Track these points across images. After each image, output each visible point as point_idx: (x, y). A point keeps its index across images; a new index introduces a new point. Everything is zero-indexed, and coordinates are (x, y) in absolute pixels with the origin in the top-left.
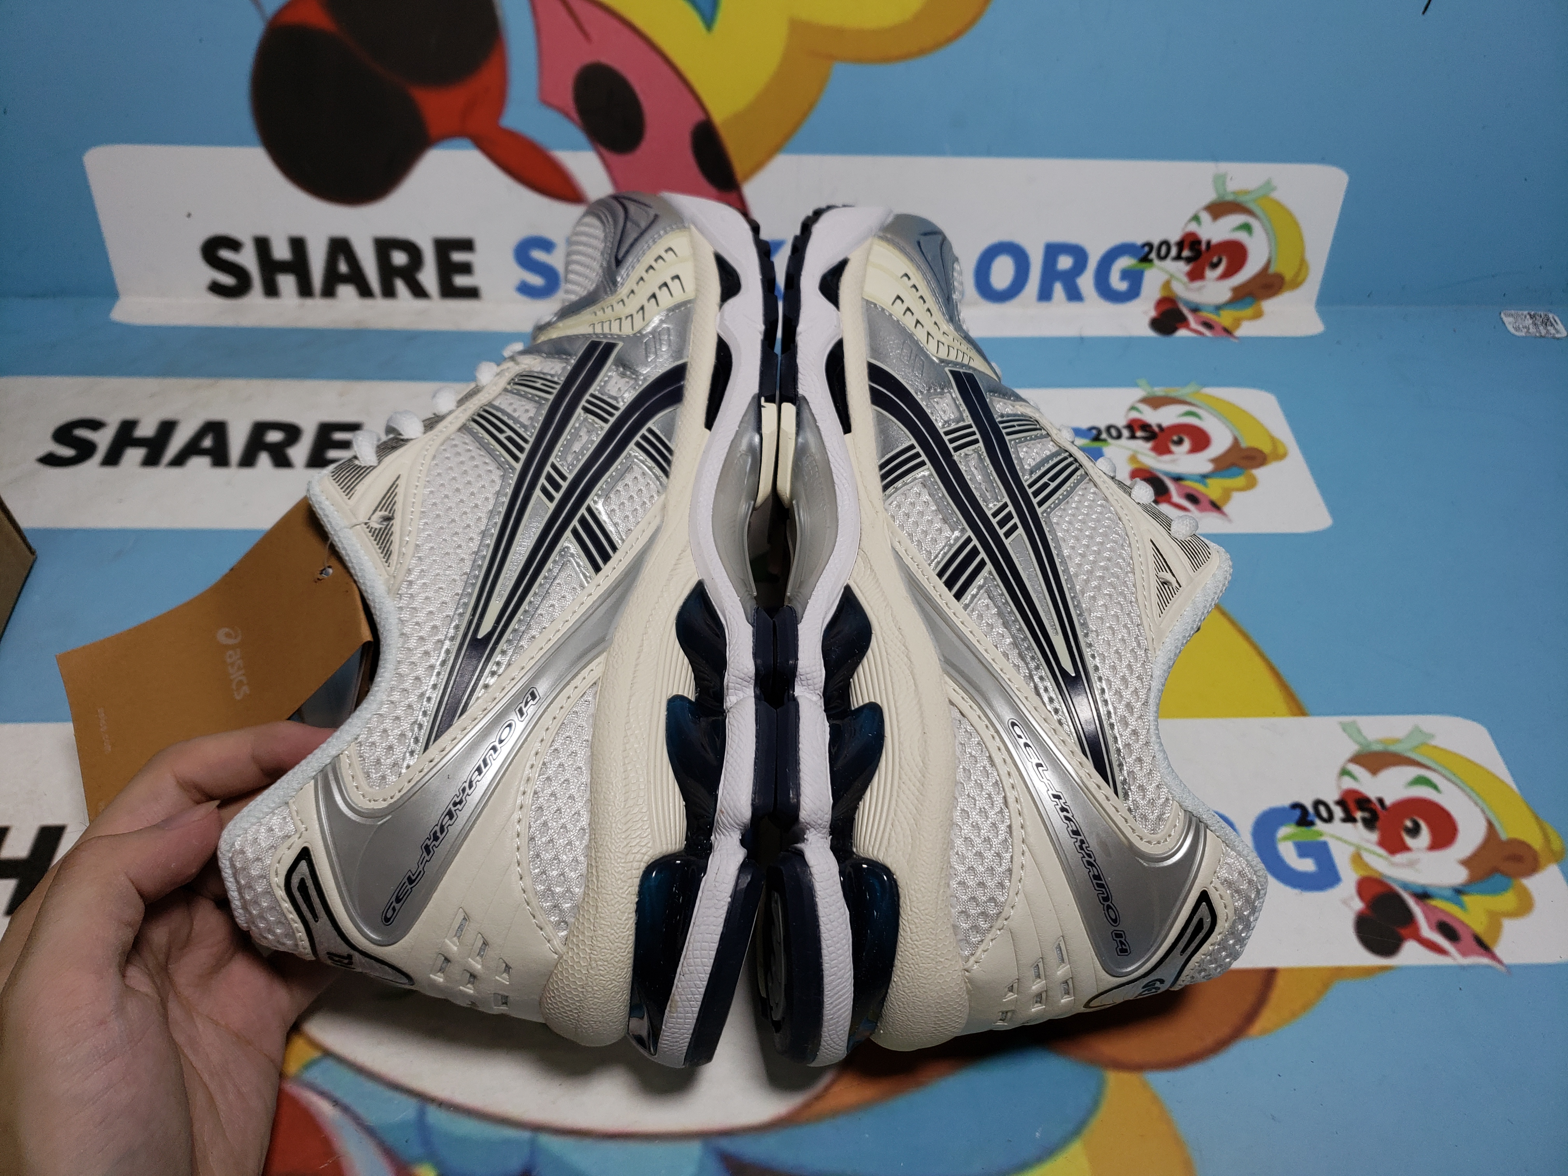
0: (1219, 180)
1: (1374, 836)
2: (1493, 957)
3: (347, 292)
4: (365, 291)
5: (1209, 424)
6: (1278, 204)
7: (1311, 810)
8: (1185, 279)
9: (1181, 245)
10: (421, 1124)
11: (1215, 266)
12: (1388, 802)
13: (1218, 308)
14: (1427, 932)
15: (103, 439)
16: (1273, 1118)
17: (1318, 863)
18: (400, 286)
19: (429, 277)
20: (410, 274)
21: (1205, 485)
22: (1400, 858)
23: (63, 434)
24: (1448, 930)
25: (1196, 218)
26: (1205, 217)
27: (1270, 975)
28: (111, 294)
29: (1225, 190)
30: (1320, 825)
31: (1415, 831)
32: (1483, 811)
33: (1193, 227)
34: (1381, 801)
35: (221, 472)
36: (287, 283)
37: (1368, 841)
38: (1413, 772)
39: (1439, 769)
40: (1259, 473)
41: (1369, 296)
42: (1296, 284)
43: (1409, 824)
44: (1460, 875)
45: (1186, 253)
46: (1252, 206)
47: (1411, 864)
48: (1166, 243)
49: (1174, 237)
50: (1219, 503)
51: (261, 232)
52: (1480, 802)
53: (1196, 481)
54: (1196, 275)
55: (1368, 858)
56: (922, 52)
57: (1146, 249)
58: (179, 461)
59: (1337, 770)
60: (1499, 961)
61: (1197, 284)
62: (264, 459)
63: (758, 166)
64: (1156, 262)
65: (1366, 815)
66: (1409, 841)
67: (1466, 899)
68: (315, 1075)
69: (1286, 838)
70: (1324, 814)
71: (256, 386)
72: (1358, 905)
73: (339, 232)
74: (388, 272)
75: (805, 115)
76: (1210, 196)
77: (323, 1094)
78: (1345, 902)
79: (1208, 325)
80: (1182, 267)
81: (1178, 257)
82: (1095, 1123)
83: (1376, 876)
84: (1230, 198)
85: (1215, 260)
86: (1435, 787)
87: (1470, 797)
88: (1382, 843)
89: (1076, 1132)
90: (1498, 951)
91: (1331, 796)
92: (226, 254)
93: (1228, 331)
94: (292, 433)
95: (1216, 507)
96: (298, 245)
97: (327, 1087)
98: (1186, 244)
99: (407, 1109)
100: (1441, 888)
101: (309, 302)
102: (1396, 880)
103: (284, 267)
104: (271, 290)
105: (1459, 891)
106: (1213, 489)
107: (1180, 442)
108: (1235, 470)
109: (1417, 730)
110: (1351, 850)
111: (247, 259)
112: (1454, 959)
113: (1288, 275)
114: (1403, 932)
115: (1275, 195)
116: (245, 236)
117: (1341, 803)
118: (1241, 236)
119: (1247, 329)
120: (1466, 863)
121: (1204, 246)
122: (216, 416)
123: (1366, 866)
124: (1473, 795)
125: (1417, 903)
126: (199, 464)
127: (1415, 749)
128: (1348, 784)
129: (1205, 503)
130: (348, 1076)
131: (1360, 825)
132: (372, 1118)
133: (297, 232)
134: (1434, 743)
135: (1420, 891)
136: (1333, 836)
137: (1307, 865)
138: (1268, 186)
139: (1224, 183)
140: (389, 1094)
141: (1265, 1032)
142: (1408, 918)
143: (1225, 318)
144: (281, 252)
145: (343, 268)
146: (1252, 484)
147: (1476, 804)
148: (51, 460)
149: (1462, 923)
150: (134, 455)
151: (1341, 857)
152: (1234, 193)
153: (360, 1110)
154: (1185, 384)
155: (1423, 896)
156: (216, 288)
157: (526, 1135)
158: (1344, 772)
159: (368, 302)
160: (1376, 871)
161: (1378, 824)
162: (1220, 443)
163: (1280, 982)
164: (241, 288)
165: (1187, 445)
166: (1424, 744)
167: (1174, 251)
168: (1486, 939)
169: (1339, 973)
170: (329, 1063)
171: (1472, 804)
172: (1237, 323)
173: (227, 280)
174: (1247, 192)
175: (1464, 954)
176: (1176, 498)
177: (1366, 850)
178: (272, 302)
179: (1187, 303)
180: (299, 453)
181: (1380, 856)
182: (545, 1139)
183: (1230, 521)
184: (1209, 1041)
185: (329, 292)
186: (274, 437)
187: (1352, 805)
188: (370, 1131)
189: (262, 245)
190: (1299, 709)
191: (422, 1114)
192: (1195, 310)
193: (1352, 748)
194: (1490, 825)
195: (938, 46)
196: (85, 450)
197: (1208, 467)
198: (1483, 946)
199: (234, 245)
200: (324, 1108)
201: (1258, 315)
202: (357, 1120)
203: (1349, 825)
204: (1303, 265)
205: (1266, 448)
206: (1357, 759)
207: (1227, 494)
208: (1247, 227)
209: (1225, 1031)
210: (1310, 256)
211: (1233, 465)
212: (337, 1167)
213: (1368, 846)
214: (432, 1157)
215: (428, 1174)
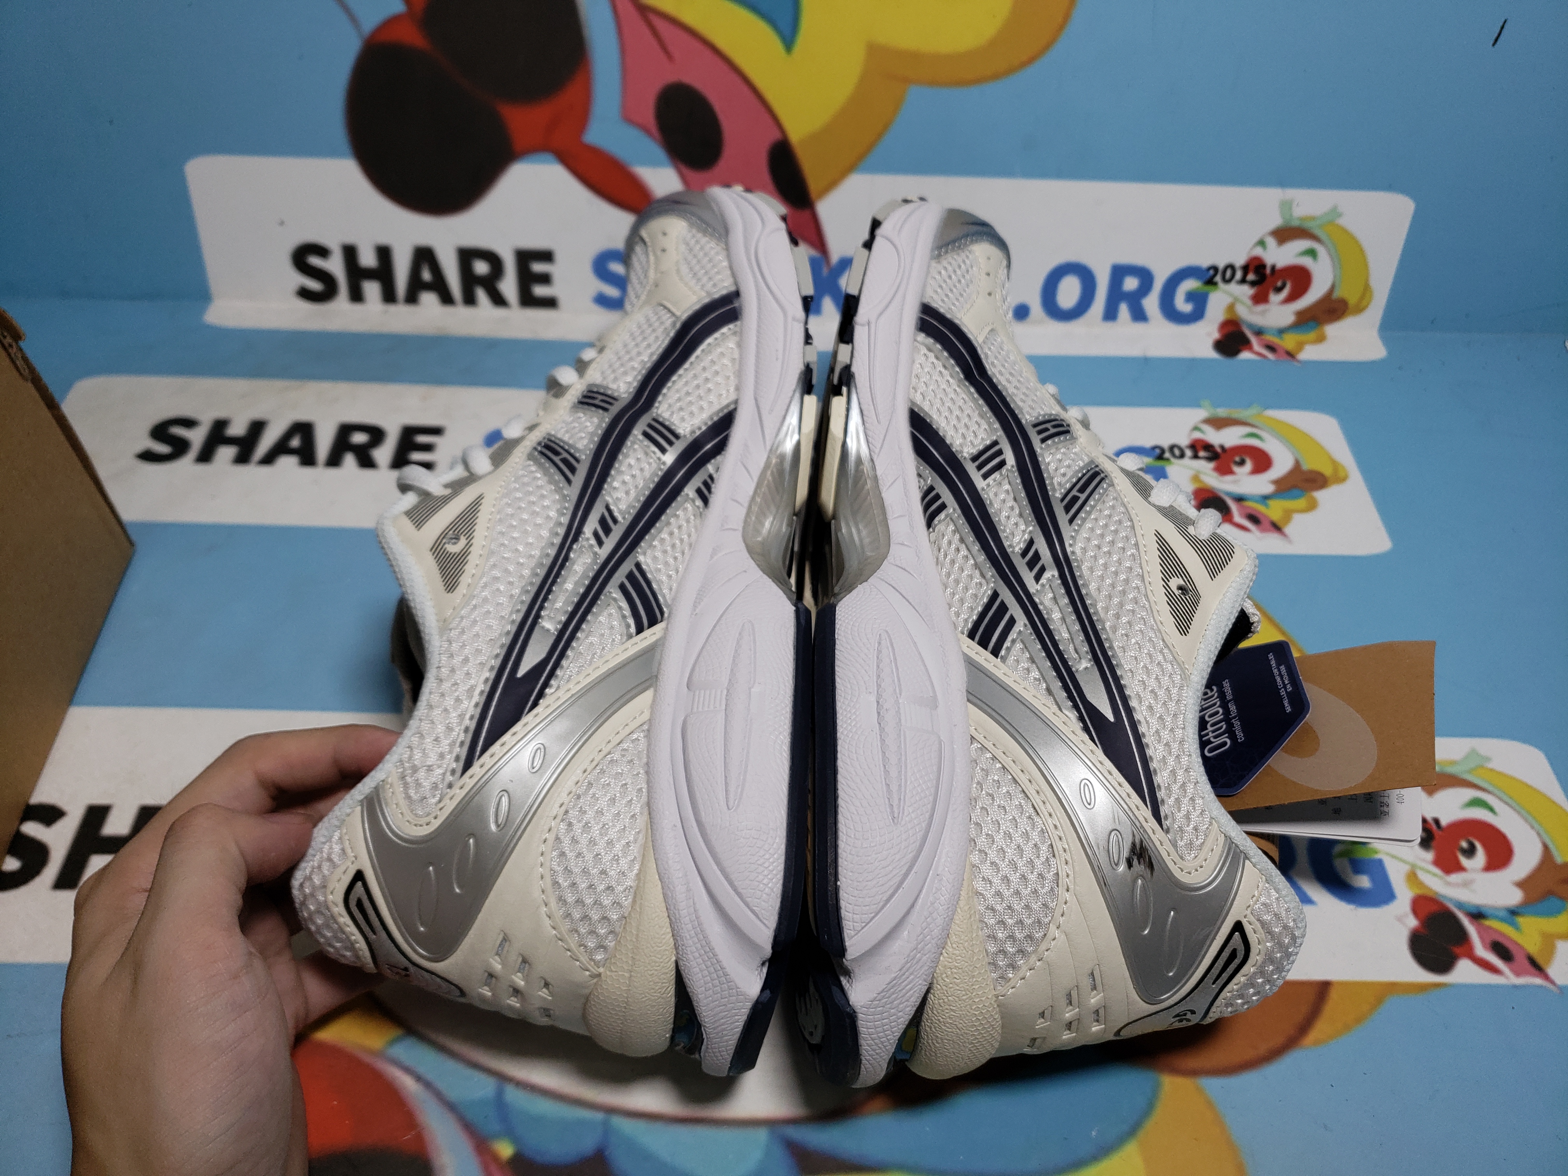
0: (1286, 206)
1: (1429, 856)
2: (1546, 977)
3: (429, 299)
4: (447, 298)
5: (1271, 445)
6: (1345, 231)
8: (1249, 302)
9: (1246, 269)
10: (500, 1103)
11: (1279, 290)
12: (1444, 822)
13: (1281, 331)
14: (1481, 951)
15: (197, 437)
16: (1325, 1127)
17: (1374, 880)
18: (481, 295)
19: (509, 286)
20: (490, 284)
21: (1266, 505)
22: (1455, 877)
23: (160, 432)
24: (1502, 950)
25: (1261, 243)
26: (1271, 242)
27: (1323, 988)
28: (205, 295)
29: (1291, 215)
31: (1470, 852)
32: (1539, 834)
33: (1258, 252)
34: (1437, 821)
35: (308, 471)
36: (372, 289)
37: (1424, 860)
38: (1469, 794)
39: (1496, 791)
40: (1320, 495)
41: (1432, 322)
42: (1359, 309)
43: (1464, 844)
44: (1515, 897)
45: (1251, 277)
46: (1317, 232)
47: (1466, 884)
48: (1231, 267)
49: (1240, 261)
50: (1279, 524)
51: (350, 240)
52: (1536, 825)
53: (1257, 501)
54: (1260, 299)
55: (1423, 876)
56: (996, 77)
57: (1212, 272)
58: (269, 459)
60: (1552, 982)
61: (1261, 308)
62: (349, 460)
63: (832, 185)
64: (1221, 285)
66: (1464, 861)
67: (1520, 920)
68: (398, 1051)
69: (1342, 855)
71: (342, 389)
72: (1413, 922)
73: (424, 241)
74: (469, 280)
75: (879, 136)
76: (1276, 221)
77: (408, 1070)
78: (1400, 919)
79: (1271, 348)
80: (1247, 291)
81: (1243, 281)
82: (1150, 1125)
83: (1430, 894)
84: (1295, 223)
85: (1279, 284)
86: (1491, 810)
87: (1526, 820)
88: (1437, 863)
89: (1132, 1131)
90: (1551, 971)
92: (315, 261)
93: (1290, 355)
94: (377, 435)
95: (1276, 528)
96: (384, 253)
97: (410, 1063)
98: (1252, 267)
100: (1496, 909)
101: (392, 308)
102: (1451, 900)
103: (370, 274)
104: (356, 296)
105: (1514, 912)
106: (1274, 510)
107: (1242, 463)
108: (1296, 492)
109: (1473, 753)
110: (1406, 868)
111: (335, 266)
112: (1507, 978)
113: (1352, 301)
114: (1457, 950)
115: (1342, 221)
116: (334, 244)
118: (1306, 261)
119: (1310, 353)
120: (1521, 885)
121: (1268, 271)
122: (303, 416)
123: (1420, 884)
124: (1530, 819)
125: (1473, 924)
126: (288, 463)
127: (1470, 771)
129: (1266, 524)
130: (431, 1054)
131: (1417, 846)
132: (453, 1094)
133: (383, 240)
134: (1490, 765)
135: (1474, 911)
136: (1388, 854)
137: (1363, 882)
138: (1335, 212)
139: (1290, 208)
140: (469, 1071)
141: (1317, 1043)
142: (1462, 937)
143: (1289, 342)
144: (368, 259)
145: (426, 275)
146: (1312, 506)
147: (1532, 827)
148: (148, 456)
149: (1516, 944)
150: (226, 453)
151: (1396, 875)
152: (1301, 219)
153: (440, 1085)
154: (1249, 405)
155: (1477, 916)
156: (305, 294)
157: (599, 1116)
159: (449, 310)
160: (1431, 890)
161: (1433, 844)
162: (1282, 465)
163: (1334, 995)
164: (328, 293)
165: (1249, 466)
166: (1482, 767)
167: (1239, 275)
168: (1540, 960)
169: (1392, 988)
170: (411, 1041)
171: (1528, 827)
172: (1300, 346)
173: (315, 285)
174: (1313, 218)
175: (1518, 974)
176: (1238, 518)
177: (1422, 869)
178: (357, 307)
179: (1251, 326)
180: (383, 454)
181: (1435, 875)
182: (618, 1122)
183: (1290, 542)
184: (1263, 1049)
185: (412, 298)
186: (359, 438)
188: (451, 1107)
189: (350, 253)
191: (500, 1092)
192: (1259, 332)
194: (1546, 847)
195: (1011, 71)
196: (180, 447)
197: (1270, 489)
198: (1536, 967)
199: (322, 252)
200: (408, 1084)
201: (1321, 339)
202: (439, 1096)
204: (1366, 291)
205: (1327, 471)
207: (1288, 515)
208: (1312, 253)
209: (1278, 1040)
210: (1373, 283)
211: (1295, 487)
212: (420, 1139)
213: (1423, 865)
214: (510, 1133)
215: (505, 1150)
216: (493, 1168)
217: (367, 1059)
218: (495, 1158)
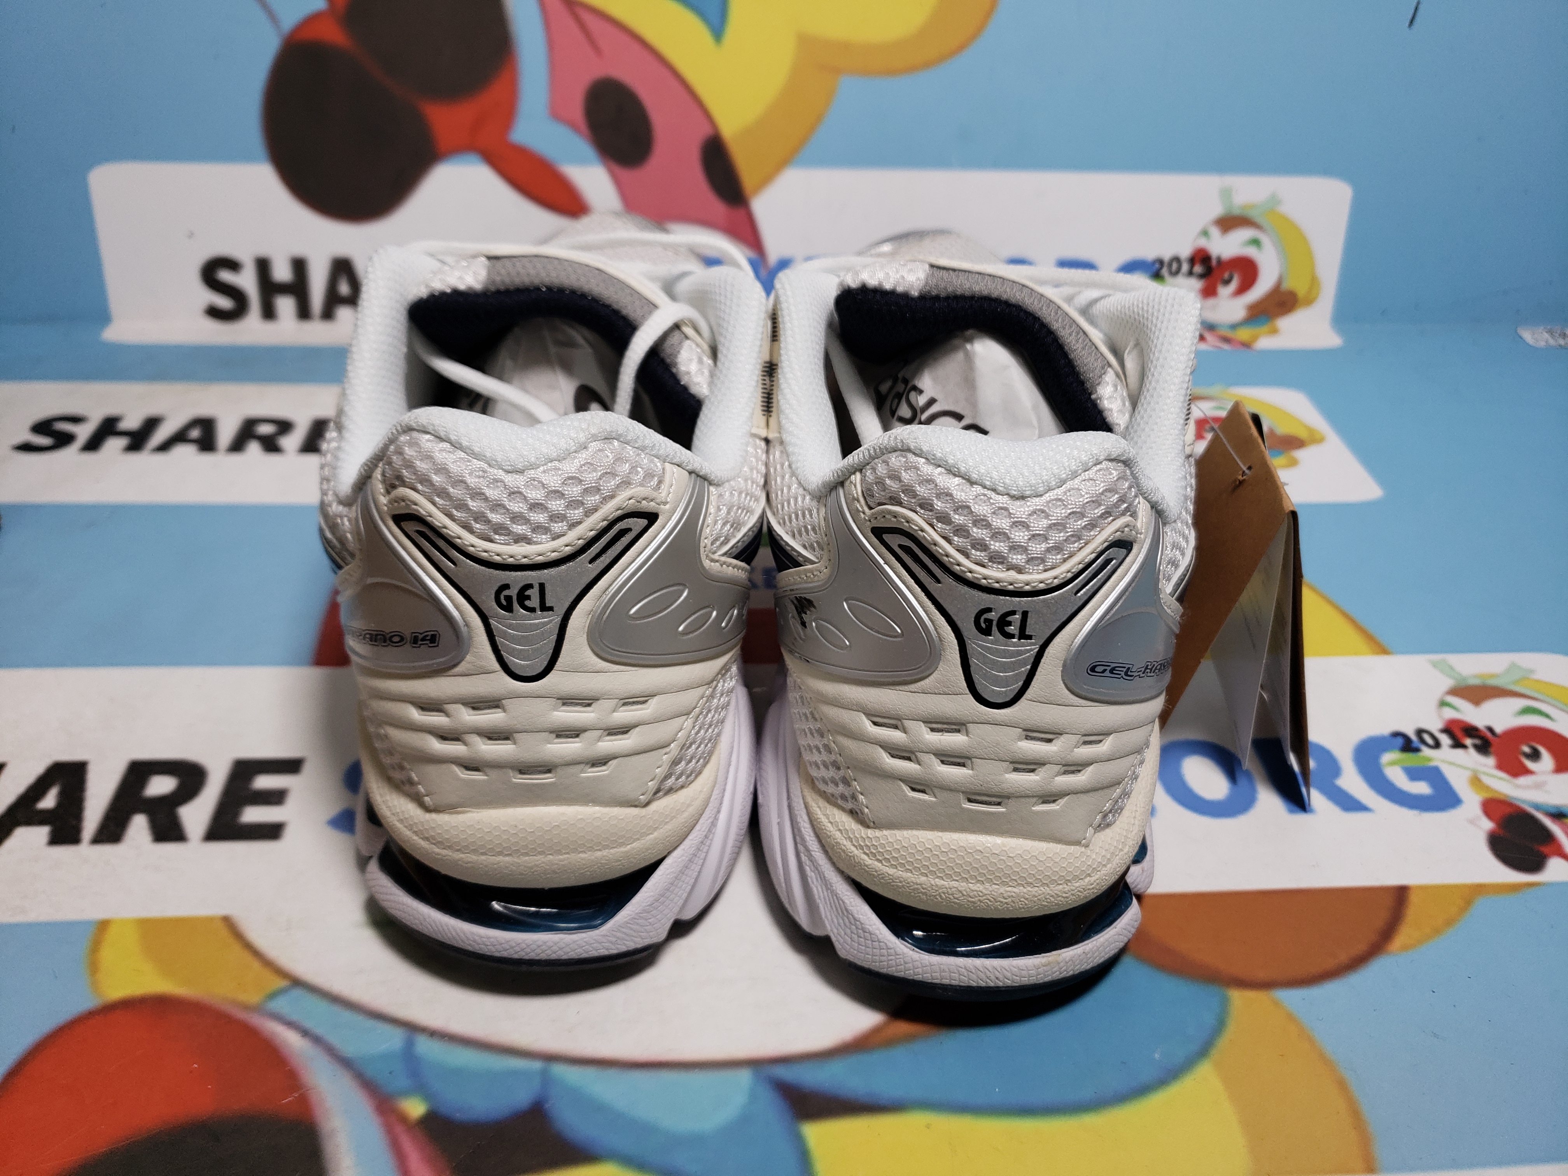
0: (1226, 194)
1: (1490, 761)
3: (342, 312)
6: (1285, 218)
7: (1414, 737)
9: (1192, 261)
10: (409, 1055)
11: (1227, 282)
12: (1498, 730)
13: (1234, 327)
15: (83, 433)
16: (1435, 1035)
17: (1433, 784)
22: (1523, 780)
23: (43, 427)
25: (1205, 233)
26: (1215, 232)
27: (1401, 892)
28: (104, 317)
29: (1232, 204)
30: (1426, 752)
31: (1535, 756)
33: (1202, 243)
34: (1490, 729)
35: (207, 459)
36: (285, 305)
37: (1485, 765)
38: (1520, 703)
39: (1548, 699)
40: (1300, 454)
41: (1383, 314)
42: (1309, 301)
43: (1526, 749)
45: (1198, 269)
46: (1259, 220)
47: (1538, 786)
48: (1177, 259)
49: (1185, 252)
51: (263, 252)
54: (1209, 292)
55: (1486, 780)
56: (927, 65)
57: (1157, 266)
58: (165, 448)
59: (1434, 703)
61: (1211, 302)
62: (254, 448)
63: (767, 180)
64: (1169, 279)
65: (1477, 742)
66: (1529, 764)
68: (280, 1005)
69: (1392, 763)
70: (1430, 741)
72: (1488, 825)
73: (342, 251)
75: (813, 128)
76: (1217, 210)
77: (291, 1024)
78: (1472, 822)
79: (1226, 340)
80: (1195, 284)
81: (1190, 273)
82: (1223, 1042)
83: (1502, 797)
84: (1236, 212)
85: (1226, 276)
86: (1547, 716)
88: (1500, 766)
89: (1203, 1052)
91: (1435, 725)
92: (225, 276)
93: (1246, 345)
94: (285, 427)
96: (299, 266)
97: (294, 1017)
98: (1197, 259)
99: (394, 1039)
101: (307, 325)
102: (1524, 801)
103: (283, 289)
104: (269, 313)
109: (1513, 666)
110: (1468, 774)
111: (247, 280)
113: (1301, 292)
114: (1544, 849)
115: (1282, 209)
116: (247, 258)
117: (1447, 730)
118: (1251, 252)
121: (1214, 262)
122: (204, 411)
123: (1487, 788)
125: (1554, 822)
126: (185, 452)
127: (1516, 682)
128: (1449, 714)
130: (323, 1006)
131: (1472, 751)
132: (349, 1049)
133: (299, 252)
134: (1536, 676)
135: (1553, 811)
136: (1443, 761)
137: (1422, 788)
138: (1274, 200)
139: (1230, 197)
140: (371, 1023)
141: (1405, 948)
142: (1547, 836)
143: (1243, 334)
144: (282, 273)
145: (343, 288)
146: (1296, 462)
148: (25, 448)
150: (114, 445)
151: (1458, 780)
152: (1243, 206)
153: (334, 1039)
155: (1559, 815)
156: (214, 313)
157: (537, 1065)
158: (1443, 704)
160: (1500, 793)
161: (1492, 750)
163: (1414, 899)
164: (238, 311)
166: (1527, 678)
167: (1185, 267)
169: (1479, 890)
170: (297, 993)
172: (1255, 338)
173: (224, 303)
174: (1255, 208)
177: (1486, 774)
178: (269, 325)
180: (291, 442)
181: (1501, 779)
182: (559, 1070)
184: (1343, 957)
185: (328, 314)
186: (265, 429)
187: (1459, 733)
188: (346, 1063)
189: (263, 266)
190: (1382, 649)
191: (409, 1045)
192: (1211, 328)
193: (1448, 683)
195: (944, 60)
196: (63, 440)
199: (233, 265)
200: (291, 1040)
201: (1274, 331)
202: (331, 1051)
203: (1459, 752)
204: (1314, 282)
206: (1455, 692)
208: (1256, 242)
209: (1360, 948)
210: (1320, 273)
211: (1272, 448)
212: (304, 1102)
213: (1485, 769)
214: (420, 1089)
215: (415, 1108)
216: (399, 1129)
217: (241, 1015)
218: (403, 1119)
